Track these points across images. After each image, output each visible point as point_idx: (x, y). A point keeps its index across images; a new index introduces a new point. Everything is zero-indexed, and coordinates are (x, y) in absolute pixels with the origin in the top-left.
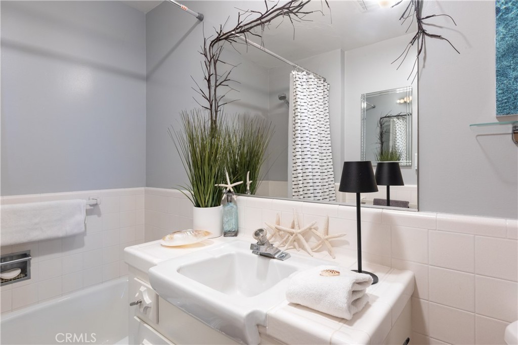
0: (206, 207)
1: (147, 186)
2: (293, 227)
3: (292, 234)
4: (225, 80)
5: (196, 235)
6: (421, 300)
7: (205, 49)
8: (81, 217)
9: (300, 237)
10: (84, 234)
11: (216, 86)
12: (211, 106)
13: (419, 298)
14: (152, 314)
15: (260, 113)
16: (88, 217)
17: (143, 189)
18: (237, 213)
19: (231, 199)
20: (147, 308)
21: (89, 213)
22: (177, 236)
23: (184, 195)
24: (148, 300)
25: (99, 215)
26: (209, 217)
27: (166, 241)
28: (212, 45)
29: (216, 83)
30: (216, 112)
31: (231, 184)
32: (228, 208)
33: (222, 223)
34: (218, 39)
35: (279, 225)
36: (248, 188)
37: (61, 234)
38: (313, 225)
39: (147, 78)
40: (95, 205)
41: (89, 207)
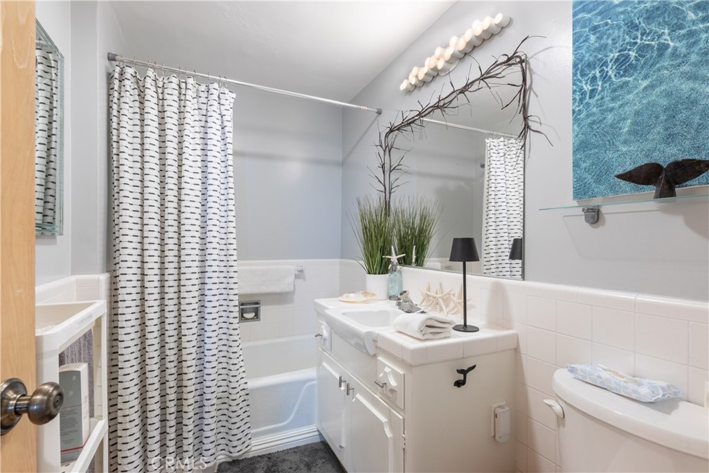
0: (375, 274)
1: (342, 257)
2: (437, 293)
3: (435, 298)
4: (398, 165)
5: (365, 296)
6: (523, 355)
7: (380, 141)
8: (291, 279)
9: (441, 301)
10: (293, 292)
11: (391, 171)
12: (385, 189)
13: (520, 353)
14: (328, 343)
15: (462, 183)
16: (297, 280)
17: (338, 260)
18: (401, 281)
19: (396, 268)
20: (325, 339)
21: (297, 277)
22: (352, 295)
23: (360, 264)
24: (325, 334)
25: (304, 279)
26: (378, 283)
27: (344, 298)
28: (387, 136)
29: (390, 168)
30: (390, 193)
31: (397, 255)
32: (392, 276)
33: (388, 289)
34: (391, 131)
35: (429, 291)
36: (414, 260)
37: (278, 290)
38: (450, 291)
39: (343, 164)
40: (301, 271)
41: (297, 273)
